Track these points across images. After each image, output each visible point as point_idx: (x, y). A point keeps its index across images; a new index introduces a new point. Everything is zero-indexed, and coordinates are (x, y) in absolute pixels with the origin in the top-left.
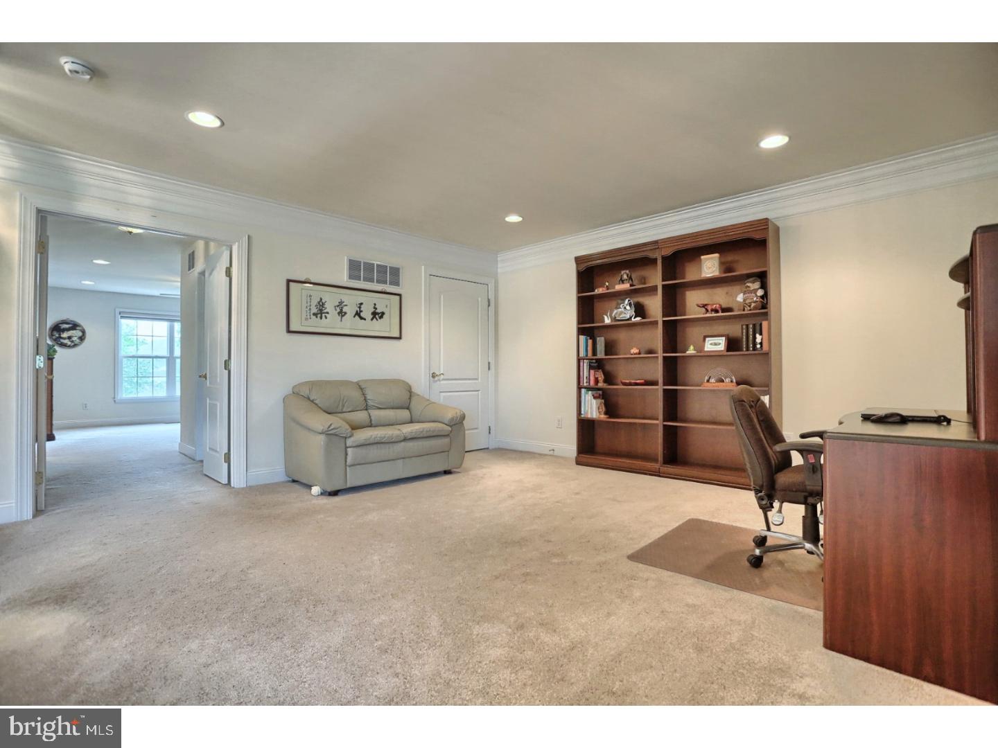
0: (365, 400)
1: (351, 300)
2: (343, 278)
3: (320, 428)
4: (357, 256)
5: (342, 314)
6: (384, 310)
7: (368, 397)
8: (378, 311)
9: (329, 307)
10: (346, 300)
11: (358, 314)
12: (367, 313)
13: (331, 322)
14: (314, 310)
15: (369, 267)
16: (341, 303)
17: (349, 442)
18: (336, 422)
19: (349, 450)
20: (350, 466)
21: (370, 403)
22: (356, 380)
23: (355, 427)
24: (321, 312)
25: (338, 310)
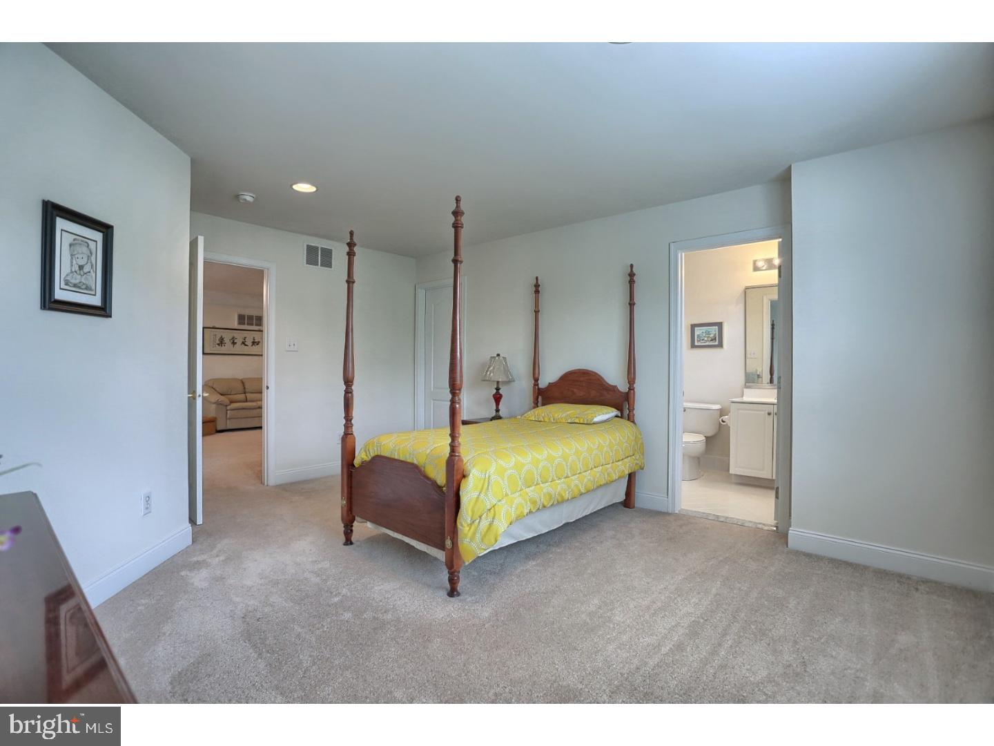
0: (244, 388)
1: (239, 336)
2: (235, 325)
3: (213, 401)
4: (242, 312)
5: (234, 343)
6: (260, 340)
7: (246, 387)
8: (256, 341)
9: (227, 340)
10: (236, 336)
11: (243, 343)
12: (249, 342)
13: (228, 348)
14: (218, 342)
15: (250, 318)
16: (233, 338)
17: (229, 408)
18: (222, 398)
19: (228, 412)
20: (230, 419)
21: (247, 390)
22: (241, 378)
23: (232, 402)
24: (221, 342)
25: (232, 341)
